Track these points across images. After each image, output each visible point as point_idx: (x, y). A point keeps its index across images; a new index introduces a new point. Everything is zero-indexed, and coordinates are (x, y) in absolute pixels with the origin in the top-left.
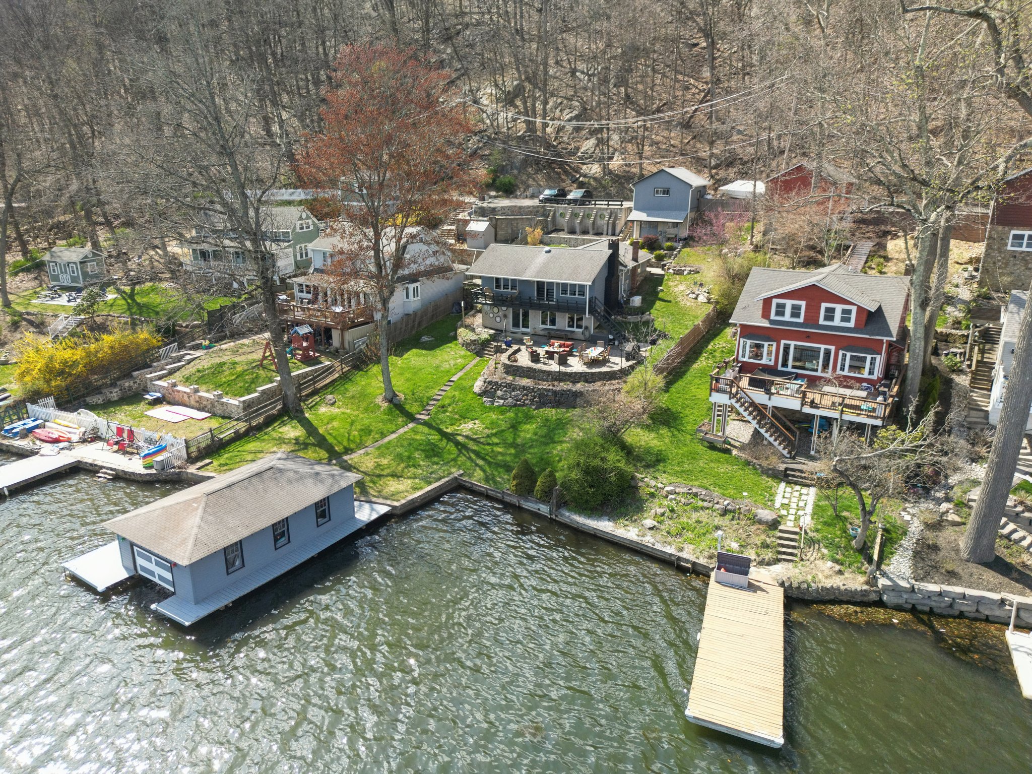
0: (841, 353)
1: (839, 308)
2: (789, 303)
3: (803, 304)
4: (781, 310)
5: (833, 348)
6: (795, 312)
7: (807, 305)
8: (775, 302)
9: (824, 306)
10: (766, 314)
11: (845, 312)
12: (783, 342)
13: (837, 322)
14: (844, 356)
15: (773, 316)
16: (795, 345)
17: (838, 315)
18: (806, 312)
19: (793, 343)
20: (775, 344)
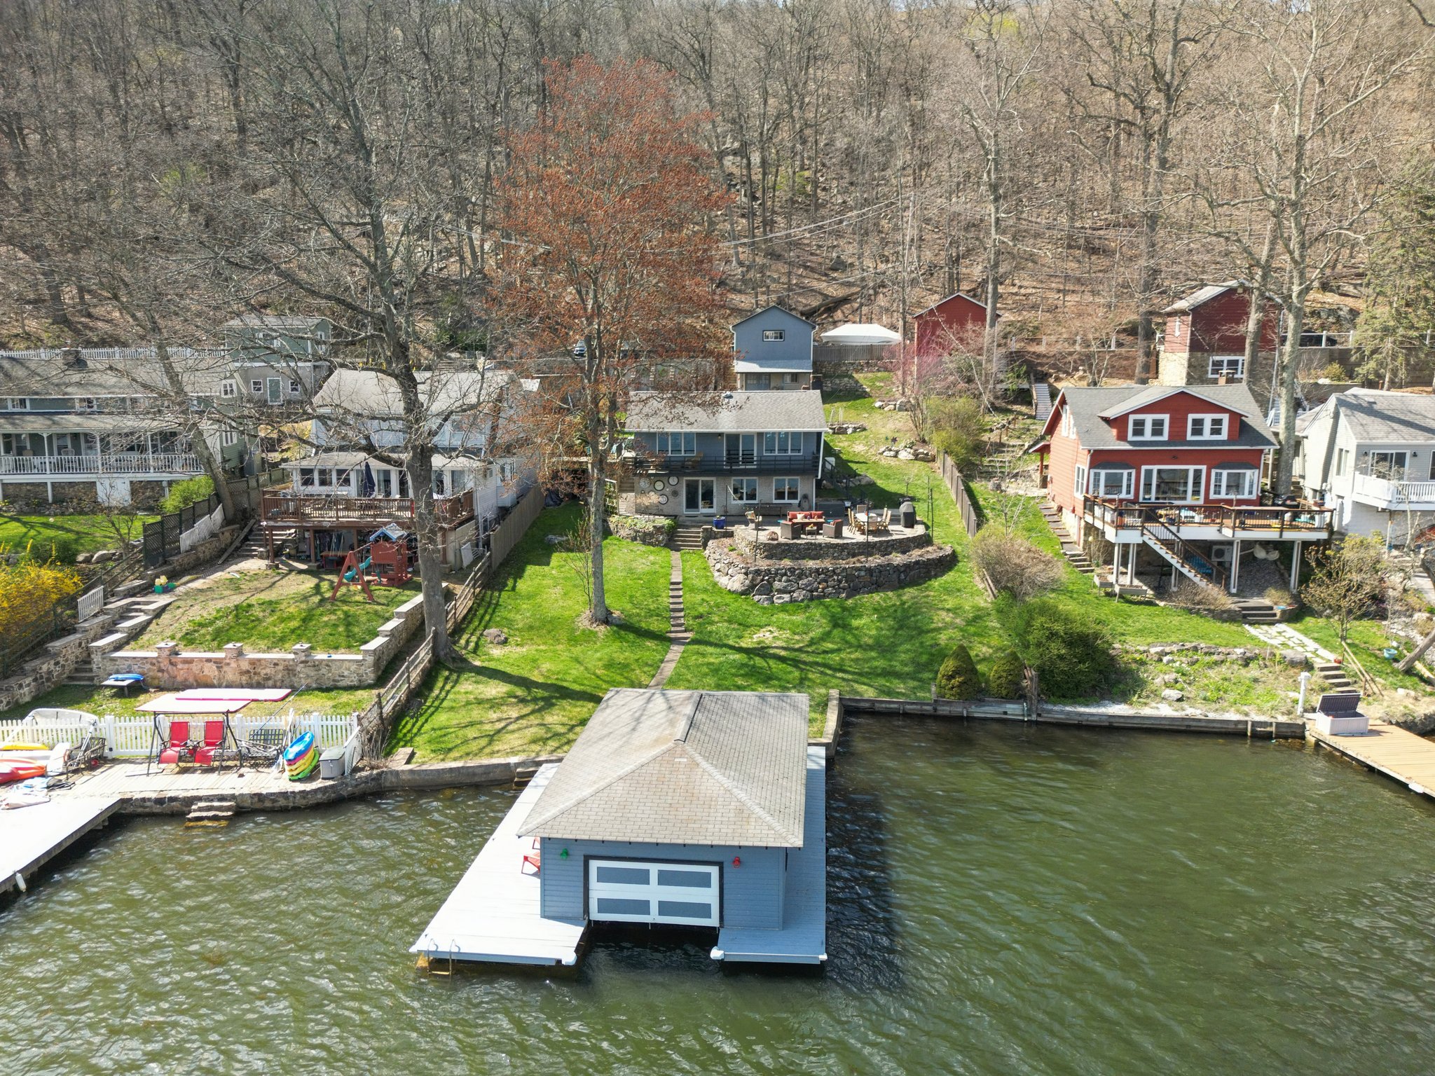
0: (1213, 472)
1: (1208, 418)
2: (1149, 419)
3: (1166, 417)
4: (1139, 428)
5: (1204, 468)
6: (1157, 428)
7: (1171, 419)
8: (1132, 418)
9: (1191, 417)
10: (1122, 437)
11: (1217, 422)
12: (1144, 468)
13: (1207, 435)
14: (1219, 476)
15: (1130, 437)
16: (1159, 471)
17: (1207, 427)
18: (1170, 427)
19: (1155, 468)
20: (1134, 472)
